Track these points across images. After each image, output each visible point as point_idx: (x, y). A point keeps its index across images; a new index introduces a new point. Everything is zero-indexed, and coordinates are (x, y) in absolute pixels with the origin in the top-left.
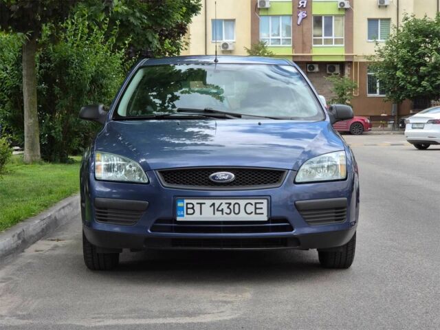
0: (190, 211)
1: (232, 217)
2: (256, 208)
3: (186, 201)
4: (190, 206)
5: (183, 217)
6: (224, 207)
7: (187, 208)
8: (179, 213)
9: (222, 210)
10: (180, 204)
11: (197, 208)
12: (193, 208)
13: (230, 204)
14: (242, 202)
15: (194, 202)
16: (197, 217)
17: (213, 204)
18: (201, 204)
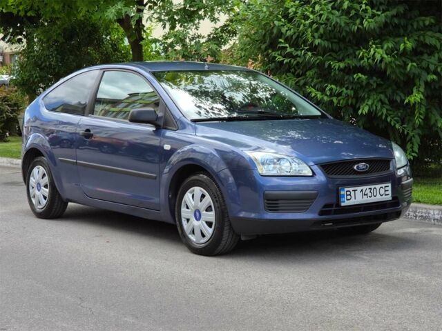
0: (349, 197)
1: (373, 200)
2: (385, 191)
3: (346, 189)
4: (348, 193)
5: (345, 203)
6: (368, 191)
7: (347, 195)
8: (342, 200)
9: (367, 195)
10: (342, 193)
11: (353, 193)
12: (350, 195)
13: (371, 189)
14: (378, 187)
15: (351, 189)
16: (352, 202)
17: (362, 190)
18: (355, 191)
